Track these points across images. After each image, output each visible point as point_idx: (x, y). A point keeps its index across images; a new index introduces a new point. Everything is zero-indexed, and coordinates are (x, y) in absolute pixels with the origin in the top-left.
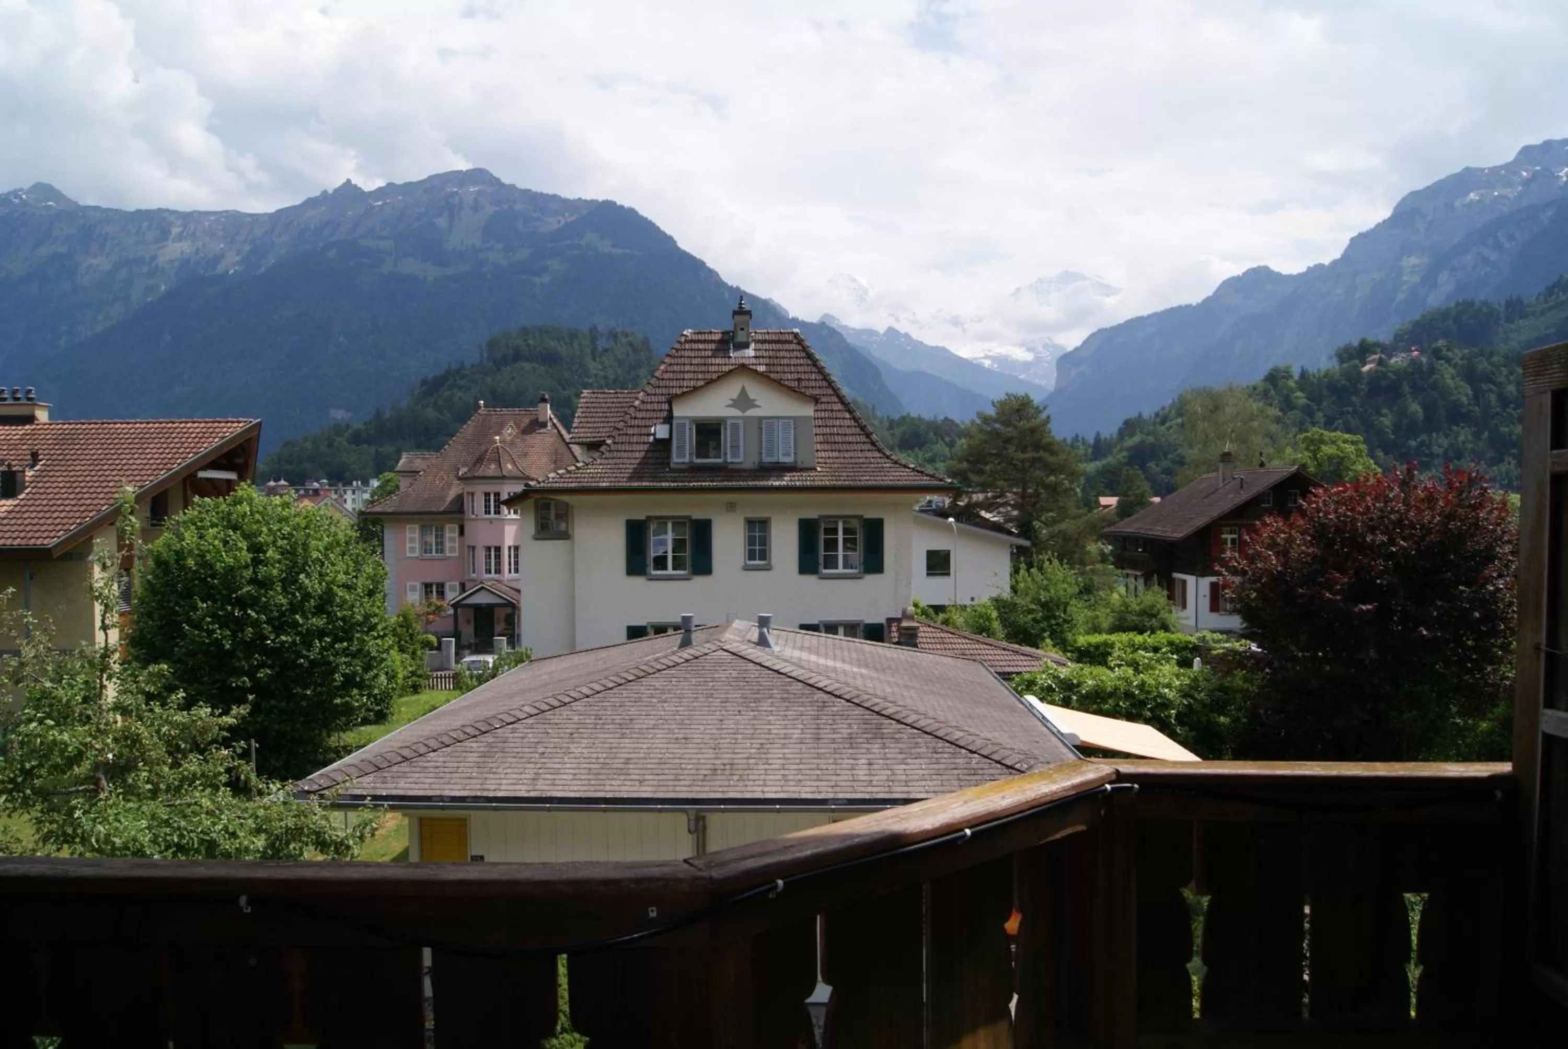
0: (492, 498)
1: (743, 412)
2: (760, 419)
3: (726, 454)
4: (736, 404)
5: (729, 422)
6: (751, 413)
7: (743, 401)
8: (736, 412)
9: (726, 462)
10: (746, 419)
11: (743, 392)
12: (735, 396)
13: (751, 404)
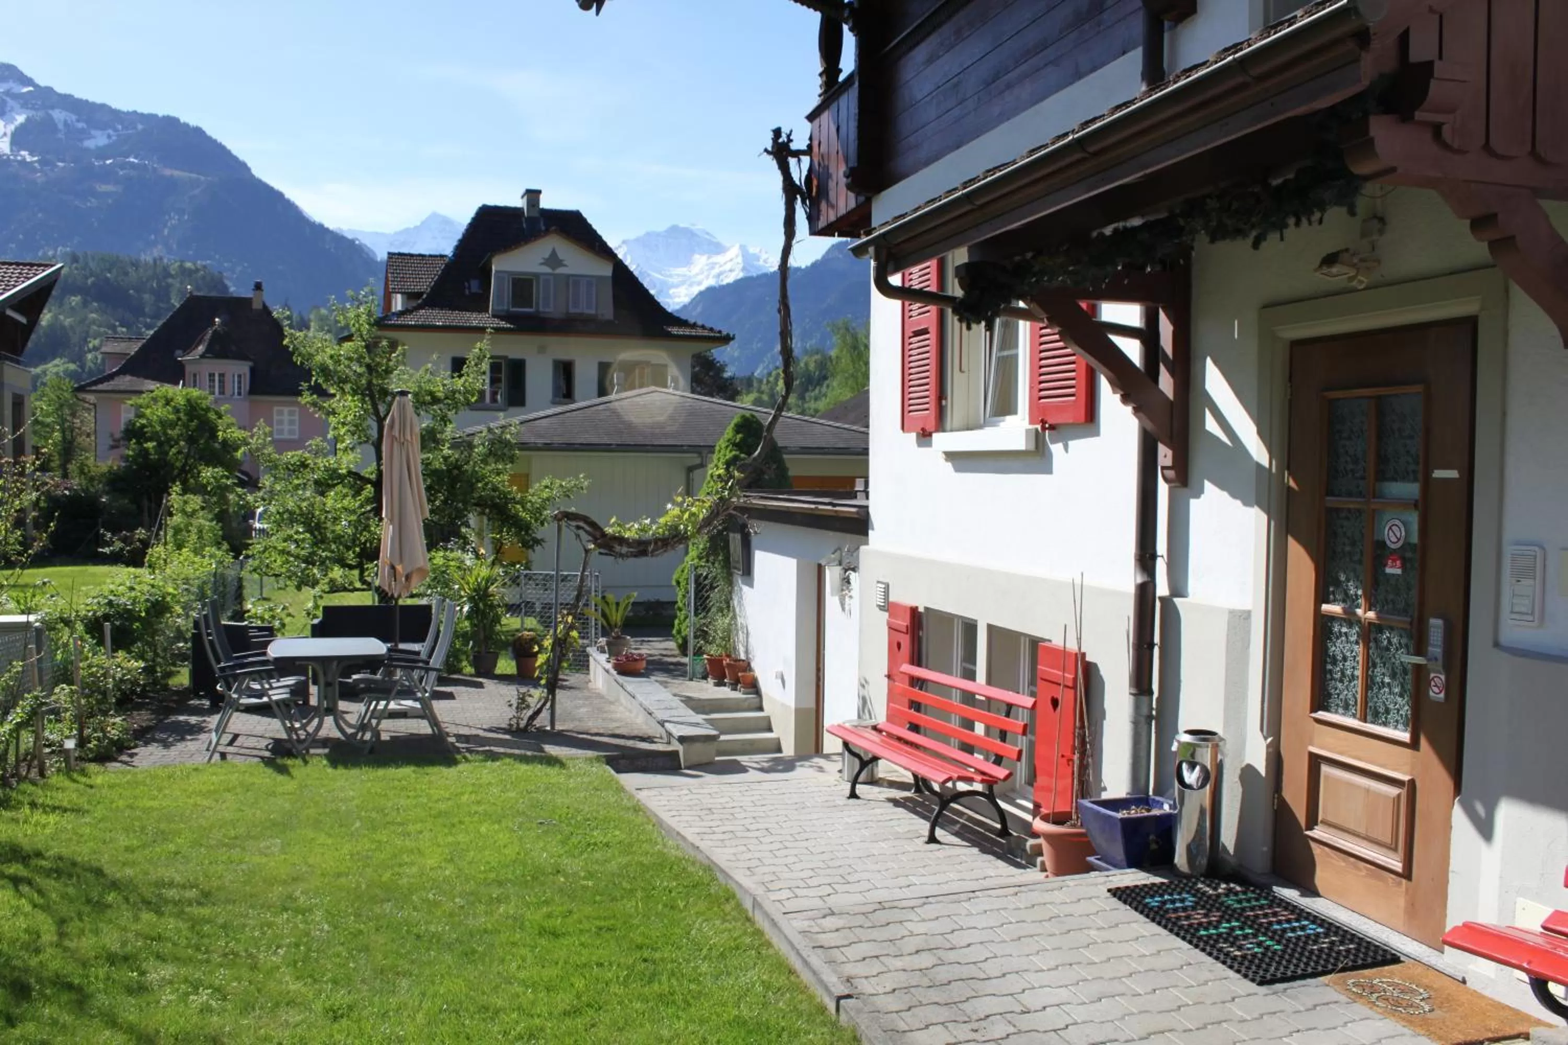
0: (217, 378)
1: (553, 269)
2: (568, 276)
3: (537, 304)
4: (547, 262)
5: (542, 278)
6: (560, 270)
7: (553, 260)
8: (547, 270)
9: (538, 311)
10: (556, 276)
11: (554, 253)
12: (547, 256)
13: (560, 263)
